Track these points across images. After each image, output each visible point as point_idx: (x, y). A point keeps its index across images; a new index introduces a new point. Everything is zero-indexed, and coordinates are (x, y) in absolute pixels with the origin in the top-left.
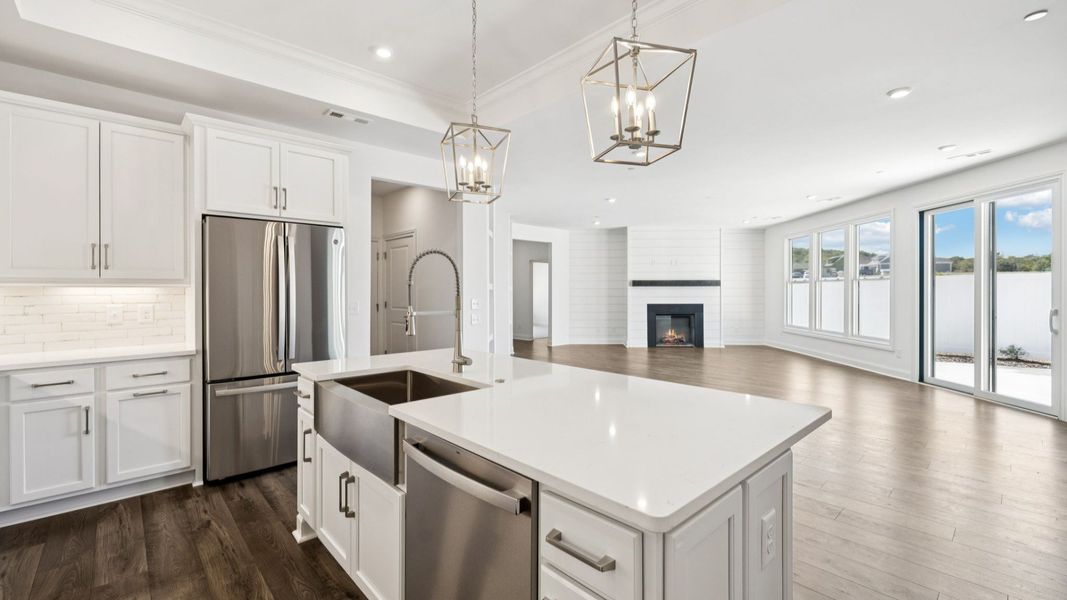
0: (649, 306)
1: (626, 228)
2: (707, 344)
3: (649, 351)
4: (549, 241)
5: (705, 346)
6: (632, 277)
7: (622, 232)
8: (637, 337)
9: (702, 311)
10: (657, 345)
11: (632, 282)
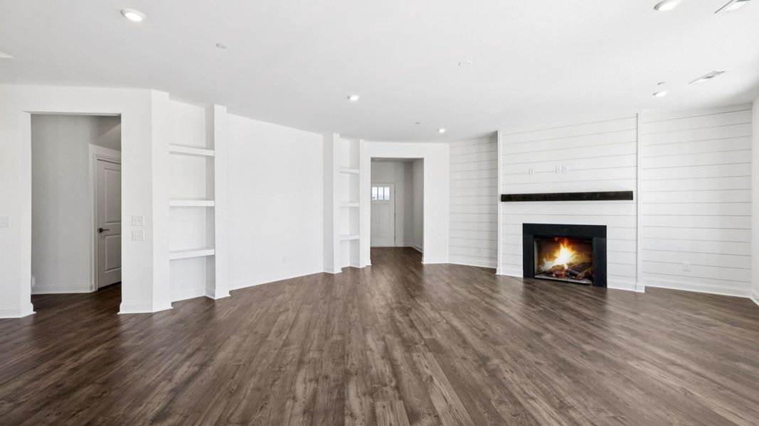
1: (497, 132)
2: (612, 283)
3: (525, 282)
4: (422, 157)
5: (608, 287)
6: (503, 190)
7: (493, 137)
8: (511, 265)
9: (605, 236)
10: (536, 277)
11: (502, 196)
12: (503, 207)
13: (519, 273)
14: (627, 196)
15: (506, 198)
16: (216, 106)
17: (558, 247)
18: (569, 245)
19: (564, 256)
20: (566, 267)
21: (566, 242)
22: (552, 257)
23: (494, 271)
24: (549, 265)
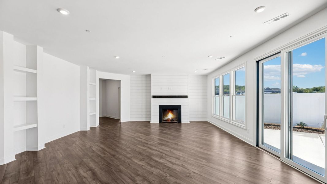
0: (160, 106)
1: (150, 74)
3: (159, 124)
5: (182, 122)
6: (153, 94)
7: (149, 76)
8: (155, 119)
9: (181, 108)
10: (163, 122)
11: (153, 96)
12: (153, 100)
13: (158, 121)
14: (186, 97)
15: (154, 97)
16: (38, 46)
17: (168, 113)
18: (171, 113)
19: (170, 116)
20: (170, 119)
21: (170, 112)
22: (167, 116)
23: (150, 122)
24: (166, 118)
